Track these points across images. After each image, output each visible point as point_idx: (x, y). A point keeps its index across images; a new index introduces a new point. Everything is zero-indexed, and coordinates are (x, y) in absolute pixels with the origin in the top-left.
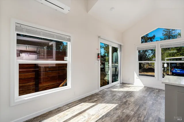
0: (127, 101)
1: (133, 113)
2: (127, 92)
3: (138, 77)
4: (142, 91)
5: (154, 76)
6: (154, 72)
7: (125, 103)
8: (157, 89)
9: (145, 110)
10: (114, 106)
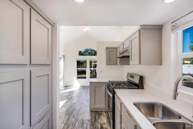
0: (72, 97)
1: (76, 101)
2: (71, 92)
3: (76, 80)
4: (80, 89)
5: (85, 78)
6: (86, 74)
7: (71, 98)
8: (87, 86)
9: (82, 98)
10: (65, 101)
